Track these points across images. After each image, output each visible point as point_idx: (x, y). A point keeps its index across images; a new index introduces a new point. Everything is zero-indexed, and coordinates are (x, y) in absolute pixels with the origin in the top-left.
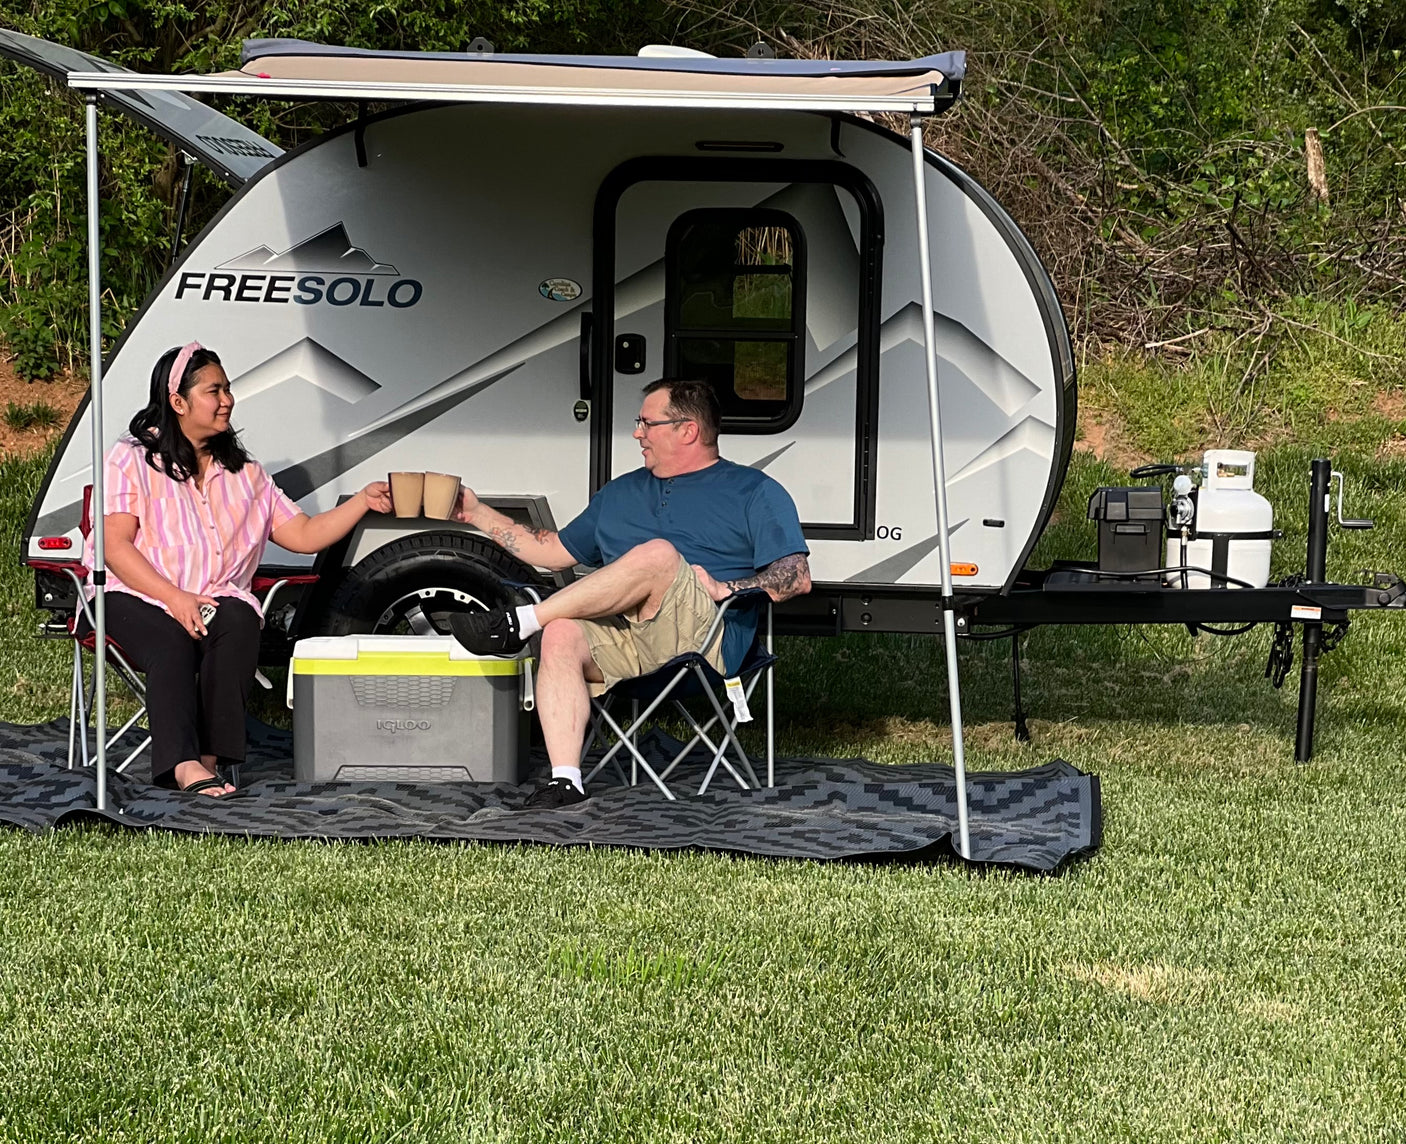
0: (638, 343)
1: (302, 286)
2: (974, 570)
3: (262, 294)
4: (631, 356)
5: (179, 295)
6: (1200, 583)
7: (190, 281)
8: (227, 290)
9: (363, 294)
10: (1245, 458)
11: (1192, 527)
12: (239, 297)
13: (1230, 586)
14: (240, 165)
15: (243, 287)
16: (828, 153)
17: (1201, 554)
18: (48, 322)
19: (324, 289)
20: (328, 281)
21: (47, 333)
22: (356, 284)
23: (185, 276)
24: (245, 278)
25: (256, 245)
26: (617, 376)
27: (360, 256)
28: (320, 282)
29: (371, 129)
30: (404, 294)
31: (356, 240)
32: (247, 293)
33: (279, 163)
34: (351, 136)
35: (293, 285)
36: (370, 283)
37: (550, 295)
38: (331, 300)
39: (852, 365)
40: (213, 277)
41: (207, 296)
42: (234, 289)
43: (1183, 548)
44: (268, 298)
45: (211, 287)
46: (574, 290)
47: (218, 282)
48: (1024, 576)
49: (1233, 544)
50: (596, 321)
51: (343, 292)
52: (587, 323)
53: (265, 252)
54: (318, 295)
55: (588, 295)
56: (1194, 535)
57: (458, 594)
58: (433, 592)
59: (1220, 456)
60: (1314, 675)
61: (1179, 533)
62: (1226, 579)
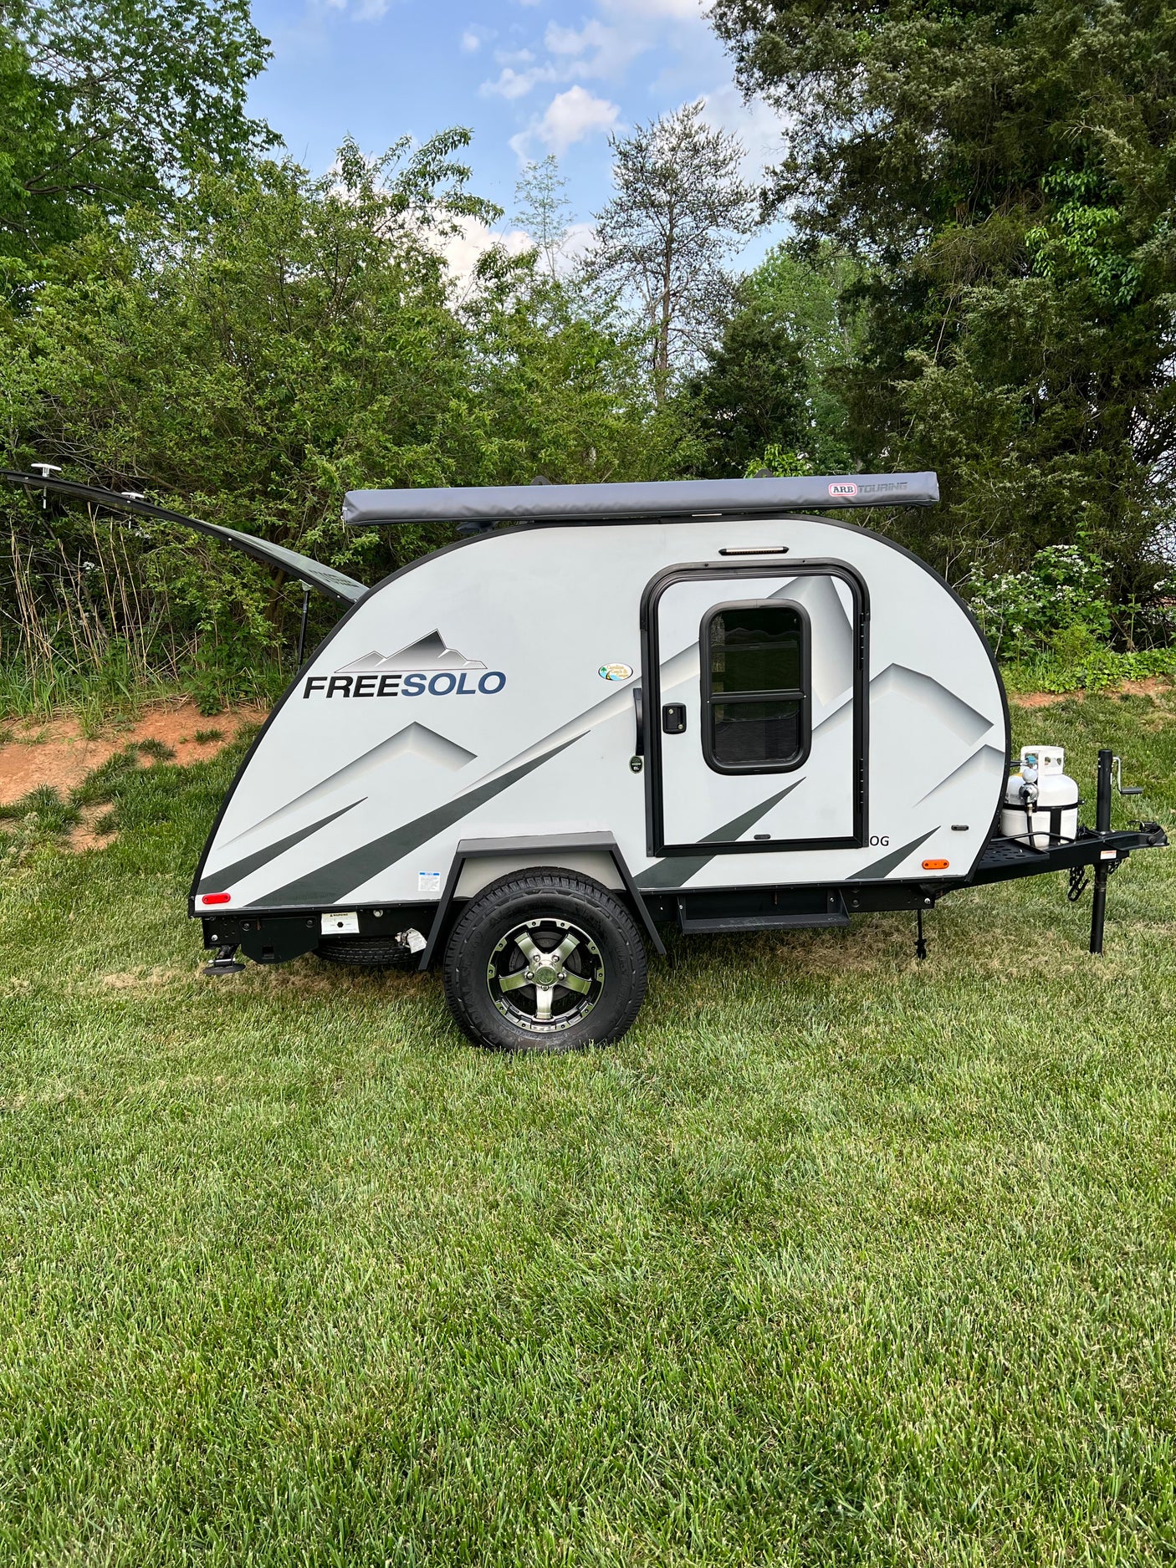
0: (681, 710)
1: (408, 682)
2: (946, 864)
3: (375, 690)
4: (676, 719)
5: (307, 695)
6: (1042, 842)
7: (315, 683)
8: (346, 689)
9: (458, 685)
11: (1035, 803)
12: (357, 694)
13: (1063, 842)
14: (346, 591)
15: (359, 686)
17: (1042, 822)
18: (215, 686)
19: (426, 683)
20: (430, 676)
21: (215, 692)
22: (452, 678)
23: (311, 680)
24: (360, 679)
25: (368, 651)
26: (664, 736)
27: (454, 655)
28: (423, 678)
30: (492, 683)
31: (450, 642)
32: (362, 691)
35: (401, 681)
36: (463, 676)
37: (608, 677)
38: (433, 691)
39: (849, 714)
40: (334, 679)
41: (330, 695)
42: (352, 688)
43: (1029, 819)
44: (381, 693)
45: (332, 688)
46: (627, 671)
47: (338, 683)
48: (976, 868)
49: (1062, 813)
50: (646, 695)
51: (442, 684)
52: (638, 695)
53: (376, 656)
54: (422, 688)
55: (638, 675)
56: (1036, 809)
57: (559, 922)
58: (538, 922)
59: (1043, 751)
60: (1104, 893)
61: (1024, 808)
62: (1060, 838)
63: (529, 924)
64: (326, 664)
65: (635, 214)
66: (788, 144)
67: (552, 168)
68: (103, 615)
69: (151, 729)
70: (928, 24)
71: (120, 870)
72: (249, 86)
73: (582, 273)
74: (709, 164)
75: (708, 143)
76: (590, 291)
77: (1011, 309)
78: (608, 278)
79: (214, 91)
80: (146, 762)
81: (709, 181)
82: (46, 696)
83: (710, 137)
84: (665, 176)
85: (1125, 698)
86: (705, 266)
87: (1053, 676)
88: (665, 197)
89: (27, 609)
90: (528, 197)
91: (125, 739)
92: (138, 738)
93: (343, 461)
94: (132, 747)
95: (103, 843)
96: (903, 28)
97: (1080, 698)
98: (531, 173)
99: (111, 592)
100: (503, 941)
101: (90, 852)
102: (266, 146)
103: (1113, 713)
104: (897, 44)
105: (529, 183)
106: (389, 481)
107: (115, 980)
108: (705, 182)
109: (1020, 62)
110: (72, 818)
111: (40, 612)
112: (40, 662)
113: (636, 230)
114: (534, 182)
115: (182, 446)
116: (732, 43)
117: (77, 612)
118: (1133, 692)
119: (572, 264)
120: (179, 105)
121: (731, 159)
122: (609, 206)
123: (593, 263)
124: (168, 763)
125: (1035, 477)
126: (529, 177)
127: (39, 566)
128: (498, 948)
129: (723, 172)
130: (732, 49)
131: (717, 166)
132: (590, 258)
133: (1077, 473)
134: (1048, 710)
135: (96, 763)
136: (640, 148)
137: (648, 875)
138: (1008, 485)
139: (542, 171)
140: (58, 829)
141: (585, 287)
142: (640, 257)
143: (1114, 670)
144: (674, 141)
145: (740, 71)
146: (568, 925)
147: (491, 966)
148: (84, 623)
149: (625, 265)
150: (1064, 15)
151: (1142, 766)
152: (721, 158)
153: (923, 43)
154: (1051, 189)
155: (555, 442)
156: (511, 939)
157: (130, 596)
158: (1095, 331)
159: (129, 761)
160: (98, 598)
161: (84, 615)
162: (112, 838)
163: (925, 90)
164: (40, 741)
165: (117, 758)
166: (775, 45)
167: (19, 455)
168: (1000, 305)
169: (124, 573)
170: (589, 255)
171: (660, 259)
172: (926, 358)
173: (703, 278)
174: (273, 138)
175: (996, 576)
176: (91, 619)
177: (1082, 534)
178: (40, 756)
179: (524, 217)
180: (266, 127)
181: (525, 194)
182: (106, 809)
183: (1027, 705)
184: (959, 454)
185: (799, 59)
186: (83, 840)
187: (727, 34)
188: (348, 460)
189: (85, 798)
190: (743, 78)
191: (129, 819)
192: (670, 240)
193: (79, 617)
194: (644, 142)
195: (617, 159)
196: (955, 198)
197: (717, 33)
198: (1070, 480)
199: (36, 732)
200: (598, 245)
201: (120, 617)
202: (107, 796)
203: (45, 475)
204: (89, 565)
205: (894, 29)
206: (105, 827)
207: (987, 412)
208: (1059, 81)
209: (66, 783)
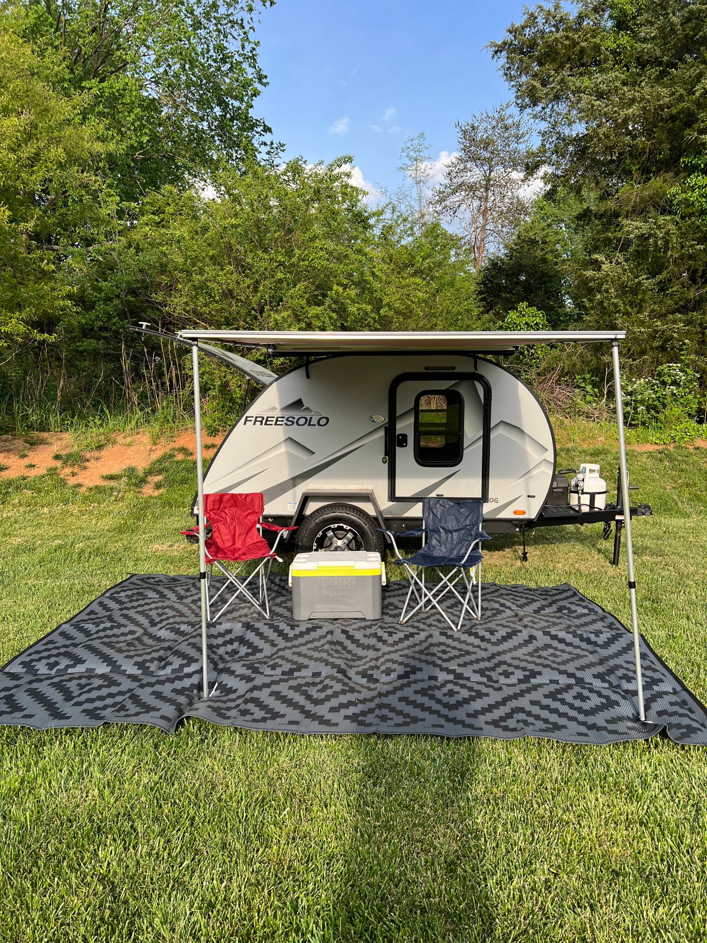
0: (405, 437)
1: (287, 420)
2: (524, 513)
3: (273, 423)
4: (402, 441)
5: (245, 424)
6: (585, 509)
7: (248, 419)
8: (261, 422)
9: (308, 422)
10: (596, 467)
11: (582, 490)
12: (266, 424)
13: (596, 510)
14: (265, 380)
15: (267, 421)
16: (472, 370)
17: (586, 499)
18: (215, 421)
19: (295, 421)
20: (297, 418)
21: (214, 425)
22: (306, 419)
23: (247, 417)
24: (268, 417)
25: (272, 406)
26: (398, 449)
27: (307, 409)
28: (294, 418)
29: (311, 366)
30: (323, 422)
31: (306, 404)
32: (268, 423)
33: (277, 380)
34: (304, 368)
35: (284, 419)
36: (311, 418)
37: (373, 421)
38: (298, 424)
39: (481, 443)
40: (256, 417)
41: (254, 424)
42: (264, 421)
43: (579, 498)
44: (276, 424)
45: (256, 421)
46: (382, 419)
47: (258, 419)
48: (540, 516)
49: (596, 496)
50: (390, 430)
51: (302, 421)
52: (386, 430)
53: (274, 408)
54: (293, 423)
55: (387, 421)
56: (583, 493)
57: (345, 526)
58: (336, 525)
59: (589, 466)
60: (620, 537)
61: (577, 492)
62: (594, 508)
63: (332, 526)
64: (253, 411)
65: (469, 165)
66: (541, 138)
67: (422, 139)
68: (163, 384)
69: (183, 441)
70: (619, 75)
71: (164, 505)
72: (256, 101)
73: (437, 198)
74: (514, 136)
75: (514, 124)
76: (441, 208)
77: (650, 235)
78: (451, 200)
79: (237, 104)
80: (180, 457)
81: (513, 146)
82: (133, 423)
83: (515, 121)
84: (487, 144)
85: (697, 448)
86: (510, 193)
87: (658, 435)
88: (488, 155)
89: (127, 380)
90: (408, 156)
91: (172, 445)
92: (178, 445)
93: (282, 315)
94: (173, 449)
95: (157, 493)
96: (605, 77)
97: (671, 448)
98: (410, 142)
99: (168, 372)
100: (321, 533)
101: (150, 497)
102: (263, 133)
103: (687, 456)
104: (601, 86)
105: (409, 148)
106: (304, 325)
107: (158, 547)
108: (511, 146)
109: (670, 95)
110: (143, 481)
111: (133, 382)
112: (132, 406)
113: (469, 174)
114: (412, 147)
115: (206, 305)
116: (513, 83)
117: (150, 382)
118: (702, 445)
119: (432, 192)
120: (218, 111)
121: (527, 133)
122: (454, 160)
123: (444, 192)
124: (190, 458)
125: (657, 326)
126: (409, 145)
127: (134, 358)
128: (318, 536)
129: (522, 140)
130: (513, 86)
131: (518, 137)
132: (443, 189)
133: (682, 325)
134: (650, 453)
135: (155, 456)
136: (473, 128)
137: (388, 510)
138: (643, 330)
139: (416, 142)
140: (136, 485)
141: (438, 206)
142: (472, 188)
143: (693, 433)
144: (494, 123)
145: (517, 97)
146: (349, 528)
147: (315, 544)
148: (154, 388)
149: (463, 193)
150: (695, 70)
151: (695, 484)
152: (521, 133)
153: (618, 84)
154: (685, 165)
155: (388, 305)
156: (324, 532)
157: (177, 375)
158: (698, 247)
159: (172, 456)
160: (161, 375)
161: (154, 384)
162: (161, 491)
163: (616, 111)
164: (129, 445)
165: (165, 454)
166: (534, 87)
167: (126, 300)
168: (644, 232)
169: (175, 364)
170: (441, 187)
171: (482, 190)
172: (604, 259)
173: (507, 200)
174: (267, 129)
175: (634, 379)
176: (157, 386)
177: (683, 358)
178: (130, 452)
179: (405, 167)
180: (264, 123)
181: (406, 154)
182: (159, 478)
183: (638, 450)
184: (619, 312)
185: (547, 94)
186: (148, 490)
187: (511, 78)
188: (285, 314)
189: (150, 472)
190: (519, 101)
191: (170, 483)
192: (489, 180)
193: (151, 385)
194: (476, 125)
195: (460, 135)
196: (634, 168)
197: (505, 77)
198: (678, 328)
199: (129, 440)
200: (447, 181)
201: (171, 385)
202: (160, 472)
203: (144, 328)
204: (158, 358)
205: (599, 77)
206: (158, 486)
207: (635, 290)
208: (688, 109)
209: (141, 464)
